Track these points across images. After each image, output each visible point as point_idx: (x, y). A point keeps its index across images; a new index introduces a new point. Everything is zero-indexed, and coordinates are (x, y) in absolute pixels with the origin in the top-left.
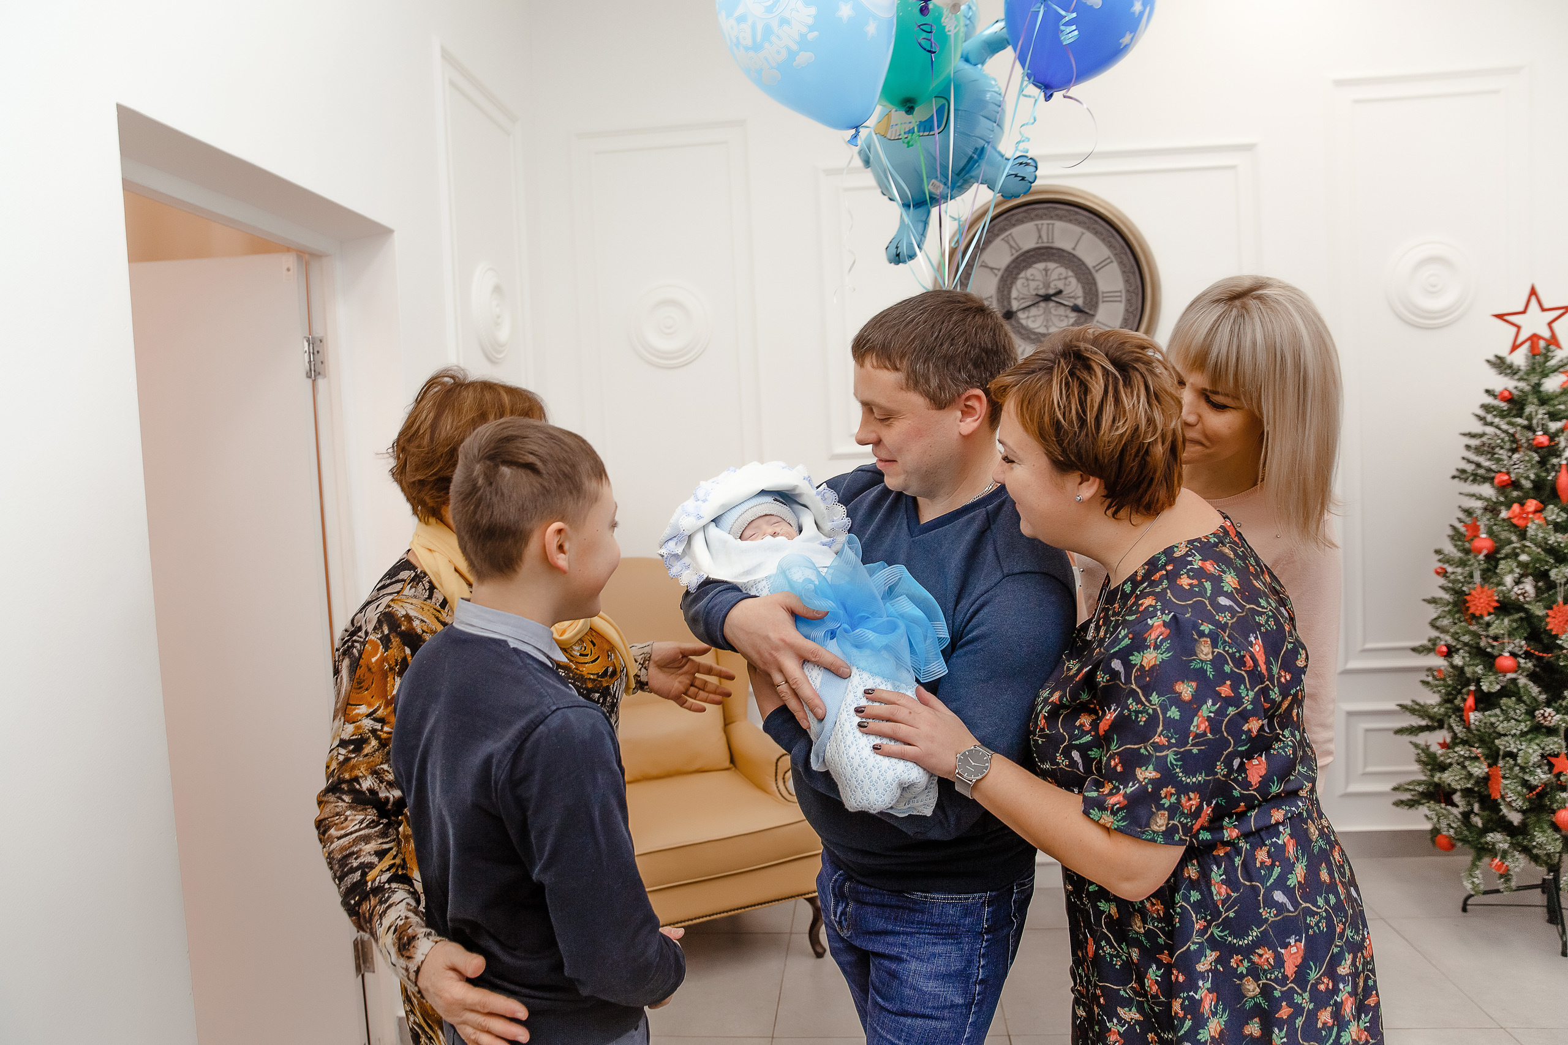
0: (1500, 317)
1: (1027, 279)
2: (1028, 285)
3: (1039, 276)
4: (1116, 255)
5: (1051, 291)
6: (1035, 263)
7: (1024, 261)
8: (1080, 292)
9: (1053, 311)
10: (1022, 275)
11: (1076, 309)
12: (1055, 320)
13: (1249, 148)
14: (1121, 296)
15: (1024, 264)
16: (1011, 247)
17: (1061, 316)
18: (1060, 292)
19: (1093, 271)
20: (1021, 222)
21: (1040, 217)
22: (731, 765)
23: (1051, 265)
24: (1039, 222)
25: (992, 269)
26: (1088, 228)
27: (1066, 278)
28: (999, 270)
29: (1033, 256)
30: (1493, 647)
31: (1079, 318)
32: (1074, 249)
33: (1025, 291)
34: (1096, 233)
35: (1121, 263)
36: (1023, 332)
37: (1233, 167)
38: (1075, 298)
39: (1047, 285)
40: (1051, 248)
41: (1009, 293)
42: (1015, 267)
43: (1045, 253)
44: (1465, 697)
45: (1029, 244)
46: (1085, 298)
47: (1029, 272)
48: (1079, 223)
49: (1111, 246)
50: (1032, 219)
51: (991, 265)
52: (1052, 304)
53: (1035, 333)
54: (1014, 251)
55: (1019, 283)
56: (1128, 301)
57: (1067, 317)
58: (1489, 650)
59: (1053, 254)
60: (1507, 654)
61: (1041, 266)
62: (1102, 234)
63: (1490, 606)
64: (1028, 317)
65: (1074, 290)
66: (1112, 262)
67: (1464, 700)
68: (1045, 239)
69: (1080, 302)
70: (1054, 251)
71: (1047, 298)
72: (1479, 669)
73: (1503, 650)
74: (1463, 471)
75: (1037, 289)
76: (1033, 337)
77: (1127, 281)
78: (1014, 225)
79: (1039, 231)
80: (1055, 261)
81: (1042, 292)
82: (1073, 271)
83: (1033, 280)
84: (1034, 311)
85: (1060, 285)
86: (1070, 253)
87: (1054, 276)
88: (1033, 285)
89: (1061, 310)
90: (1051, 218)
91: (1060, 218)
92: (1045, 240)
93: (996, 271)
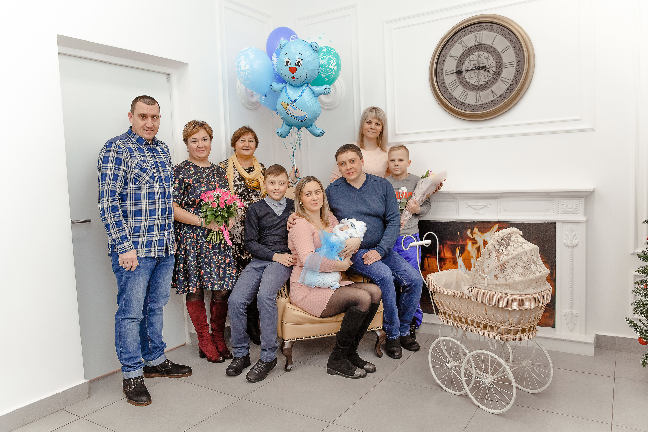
1: (470, 60)
16: (463, 46)
20: (468, 34)
23: (481, 53)
25: (454, 57)
39: (479, 62)
40: (481, 45)
43: (479, 47)
45: (471, 44)
47: (471, 57)
54: (464, 48)
55: (466, 63)
57: (488, 76)
59: (482, 48)
65: (491, 62)
71: (479, 68)
80: (483, 51)
82: (491, 54)
83: (473, 60)
87: (483, 57)
88: (473, 63)
92: (479, 41)
93: (456, 58)
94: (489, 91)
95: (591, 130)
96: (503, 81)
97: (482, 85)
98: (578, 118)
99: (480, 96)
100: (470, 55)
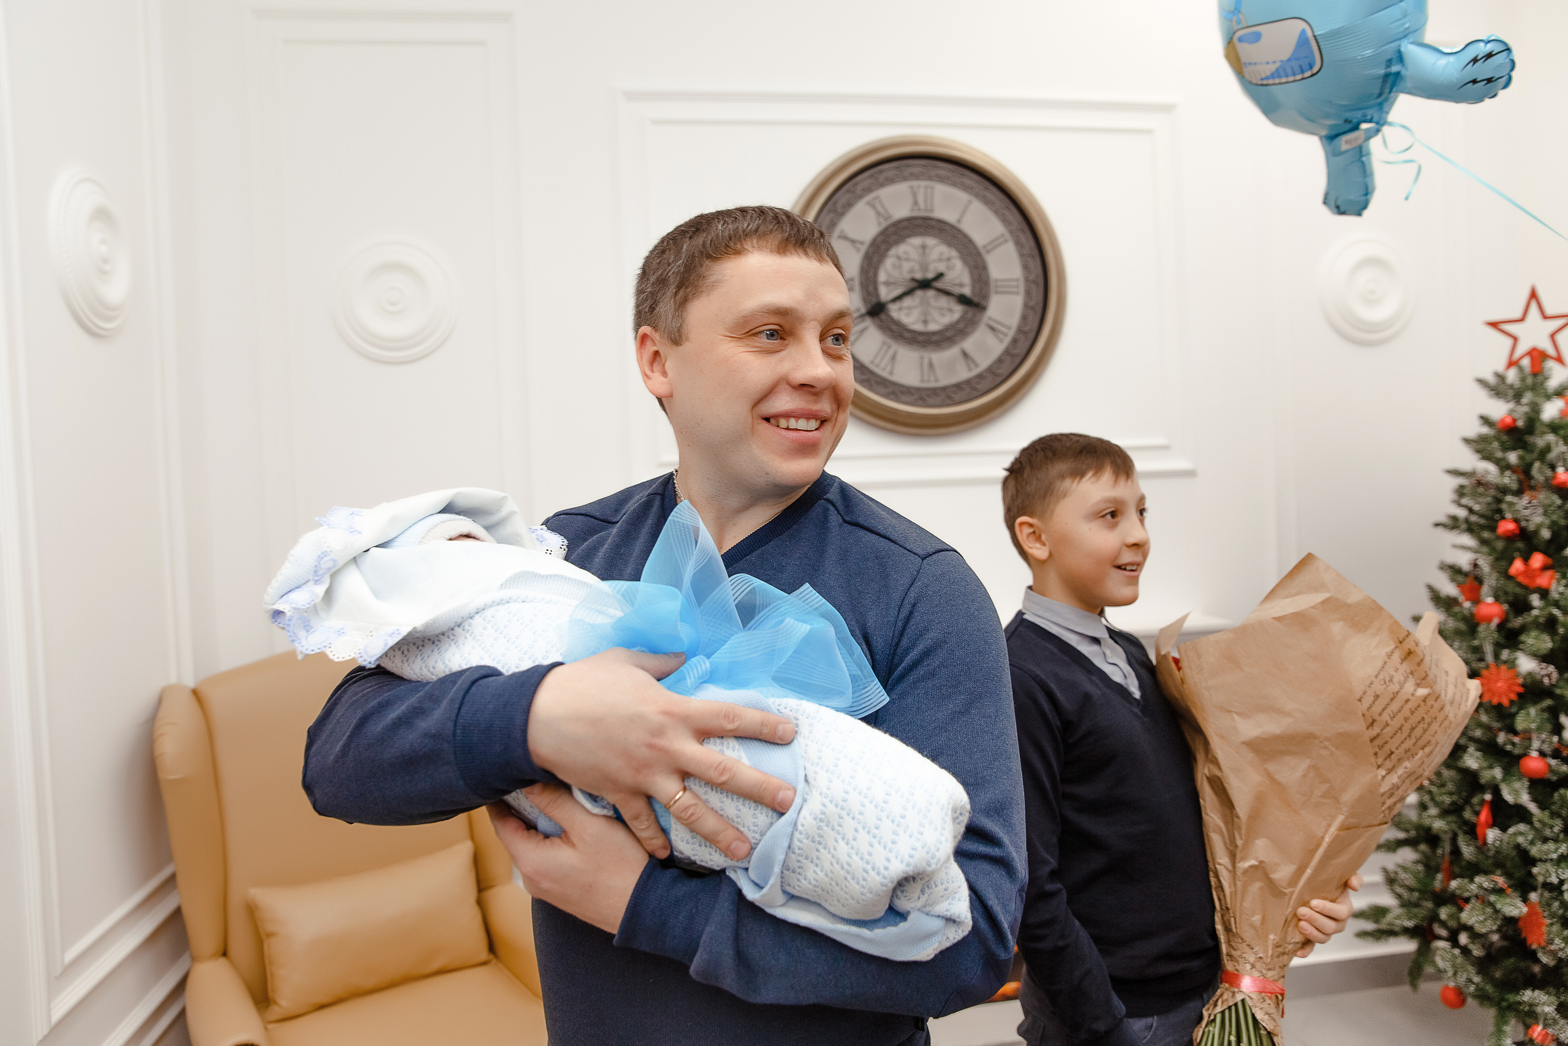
0: (1494, 325)
1: (899, 258)
2: (900, 267)
3: (914, 255)
4: (1011, 232)
5: (930, 275)
6: (909, 236)
7: (895, 233)
8: (966, 279)
9: (932, 302)
10: (893, 252)
11: (963, 300)
12: (935, 314)
13: (1166, 109)
14: (1017, 287)
15: (895, 238)
16: (878, 213)
17: (941, 309)
18: (940, 276)
19: (983, 252)
21: (916, 177)
22: (491, 957)
23: (930, 241)
24: (915, 183)
25: (853, 242)
26: (977, 196)
27: (949, 259)
28: (862, 243)
29: (906, 228)
30: (1514, 744)
31: (965, 313)
32: (959, 221)
33: (895, 273)
34: (987, 202)
35: (1018, 244)
36: (894, 327)
37: (1149, 132)
38: (961, 285)
39: (924, 267)
40: (930, 219)
41: (876, 275)
42: (883, 242)
44: (1477, 808)
45: (901, 211)
46: (973, 287)
48: (966, 188)
49: (1004, 221)
50: (905, 179)
51: (853, 235)
52: (931, 293)
53: (910, 331)
56: (1028, 293)
58: (1509, 747)
60: (1535, 754)
61: (916, 241)
62: (993, 203)
63: (1512, 691)
64: (900, 309)
66: (1006, 241)
67: (1477, 814)
68: (922, 205)
69: (967, 291)
70: (934, 223)
71: (925, 284)
72: (1497, 773)
73: (1528, 747)
74: (1454, 518)
75: (911, 271)
76: (907, 335)
77: (1025, 267)
78: (882, 185)
79: (915, 195)
80: (934, 236)
81: (919, 276)
82: (958, 250)
84: (907, 302)
85: (941, 267)
86: (952, 227)
87: (934, 255)
88: (906, 266)
89: (944, 302)
90: (930, 178)
91: (942, 179)
94: (953, 352)
95: (1191, 474)
96: (992, 329)
97: (934, 333)
98: (1161, 441)
99: (931, 365)
100: (897, 242)
